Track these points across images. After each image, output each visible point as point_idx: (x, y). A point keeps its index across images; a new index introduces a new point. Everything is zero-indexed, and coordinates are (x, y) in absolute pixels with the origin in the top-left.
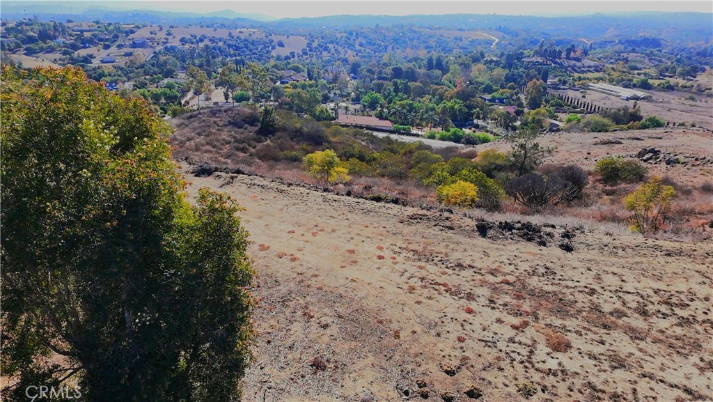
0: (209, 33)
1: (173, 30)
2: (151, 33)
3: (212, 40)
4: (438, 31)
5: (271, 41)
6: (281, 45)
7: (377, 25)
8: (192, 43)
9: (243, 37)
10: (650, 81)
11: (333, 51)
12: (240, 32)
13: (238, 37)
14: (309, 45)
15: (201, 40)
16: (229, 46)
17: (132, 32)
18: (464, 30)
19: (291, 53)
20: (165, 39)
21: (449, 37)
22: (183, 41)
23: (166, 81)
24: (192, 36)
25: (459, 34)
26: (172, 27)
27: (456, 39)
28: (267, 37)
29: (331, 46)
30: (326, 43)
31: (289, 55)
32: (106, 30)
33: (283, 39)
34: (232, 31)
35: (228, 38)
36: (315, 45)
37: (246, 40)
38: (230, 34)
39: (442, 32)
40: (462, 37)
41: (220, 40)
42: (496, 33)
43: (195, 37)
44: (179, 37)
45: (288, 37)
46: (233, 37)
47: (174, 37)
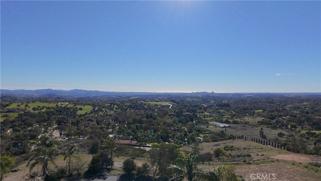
0: (47, 105)
1: (29, 105)
2: (18, 106)
3: (48, 108)
4: (148, 102)
5: (76, 108)
8: (38, 110)
9: (63, 106)
10: (229, 120)
11: (105, 111)
13: (61, 107)
14: (94, 109)
15: (43, 108)
16: (57, 111)
17: (8, 105)
18: (158, 102)
19: (86, 113)
20: (25, 108)
21: (152, 105)
22: (34, 109)
24: (38, 107)
26: (28, 103)
27: (155, 105)
28: (74, 106)
29: (103, 109)
30: (101, 108)
33: (82, 107)
35: (56, 107)
36: (96, 109)
37: (64, 108)
38: (57, 105)
39: (150, 102)
40: (157, 105)
41: (52, 108)
42: (170, 102)
43: (40, 107)
44: (32, 107)
45: (84, 106)
46: (58, 107)
47: (29, 107)
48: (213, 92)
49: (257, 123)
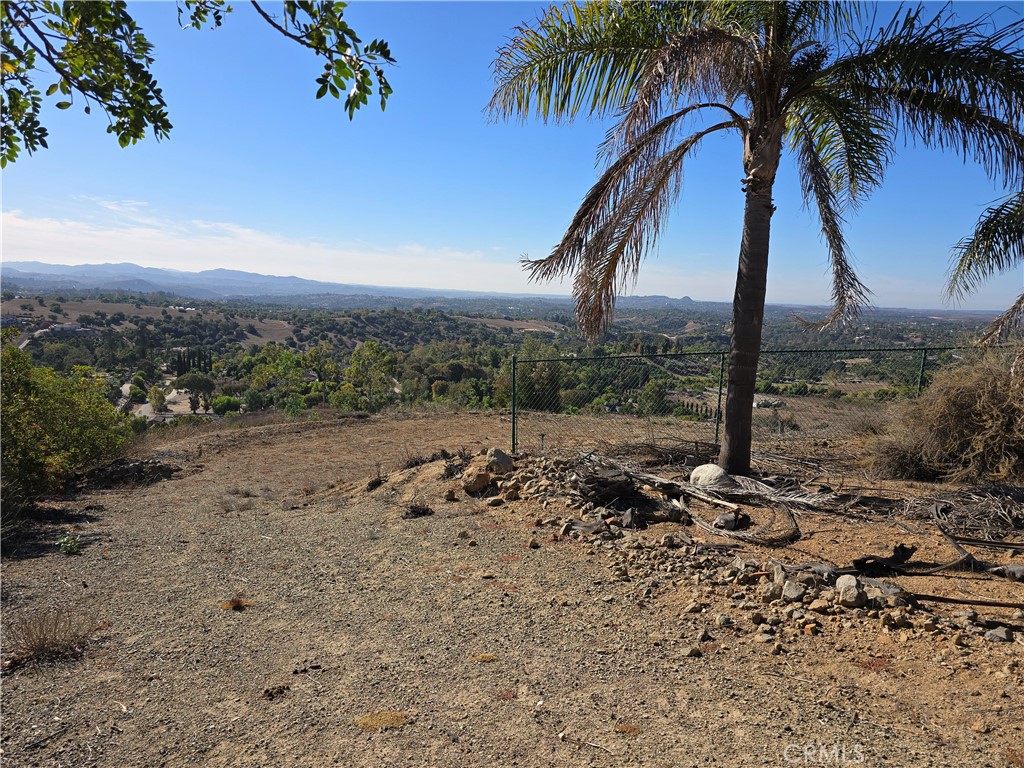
0: (128, 309)
1: (63, 306)
3: (136, 321)
4: (479, 319)
5: (236, 325)
6: (253, 331)
8: (101, 325)
9: (187, 318)
12: (180, 311)
14: (296, 332)
15: (115, 321)
16: (165, 331)
18: (512, 320)
19: (269, 344)
20: (50, 317)
21: (494, 328)
22: (85, 321)
24: (97, 314)
25: (508, 324)
26: (61, 299)
27: (505, 330)
28: (227, 319)
30: (323, 331)
33: (255, 322)
34: (166, 309)
35: (162, 319)
36: (306, 332)
37: (194, 323)
38: (164, 312)
39: (485, 320)
40: (511, 328)
41: (149, 321)
42: (553, 324)
43: (104, 316)
44: (75, 316)
45: (261, 320)
46: (170, 317)
47: (65, 315)
48: (687, 299)
49: (872, 396)
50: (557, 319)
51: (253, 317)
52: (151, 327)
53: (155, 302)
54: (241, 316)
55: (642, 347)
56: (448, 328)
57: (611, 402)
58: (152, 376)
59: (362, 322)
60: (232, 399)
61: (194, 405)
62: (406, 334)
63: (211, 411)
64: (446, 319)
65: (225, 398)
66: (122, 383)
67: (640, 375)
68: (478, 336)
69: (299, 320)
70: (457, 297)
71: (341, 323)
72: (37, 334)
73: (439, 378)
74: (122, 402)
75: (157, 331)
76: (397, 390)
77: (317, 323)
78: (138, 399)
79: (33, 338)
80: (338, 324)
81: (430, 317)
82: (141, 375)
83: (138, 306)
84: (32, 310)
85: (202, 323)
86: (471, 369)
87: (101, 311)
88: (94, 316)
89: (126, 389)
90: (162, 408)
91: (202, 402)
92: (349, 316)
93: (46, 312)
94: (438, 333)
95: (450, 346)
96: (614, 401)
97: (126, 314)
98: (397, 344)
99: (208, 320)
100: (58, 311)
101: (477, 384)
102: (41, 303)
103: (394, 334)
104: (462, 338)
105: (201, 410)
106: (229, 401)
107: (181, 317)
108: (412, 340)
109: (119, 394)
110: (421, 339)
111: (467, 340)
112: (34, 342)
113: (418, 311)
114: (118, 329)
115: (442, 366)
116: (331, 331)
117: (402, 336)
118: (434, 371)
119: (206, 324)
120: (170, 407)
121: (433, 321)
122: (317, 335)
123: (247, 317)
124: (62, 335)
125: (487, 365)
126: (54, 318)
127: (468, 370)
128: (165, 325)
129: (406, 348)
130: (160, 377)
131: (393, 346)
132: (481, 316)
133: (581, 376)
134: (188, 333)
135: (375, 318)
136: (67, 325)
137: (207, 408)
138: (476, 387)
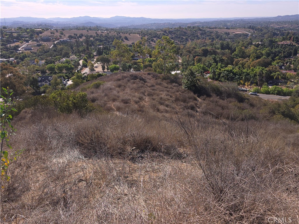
0: (84, 32)
1: (64, 32)
2: (51, 33)
3: (87, 37)
4: (215, 29)
6: (126, 39)
7: (180, 27)
8: (75, 38)
9: (104, 35)
12: (101, 32)
13: (101, 35)
16: (97, 40)
17: (41, 33)
18: (229, 29)
19: (132, 44)
20: (59, 36)
21: (221, 33)
22: (71, 37)
23: (64, 59)
24: (74, 34)
25: (228, 31)
26: (63, 30)
27: (226, 33)
28: (118, 34)
30: (152, 38)
31: (131, 44)
32: (26, 32)
33: (127, 35)
34: (97, 32)
37: (106, 36)
38: (96, 33)
39: (217, 30)
40: (229, 33)
41: (91, 36)
42: (248, 30)
43: (77, 35)
44: (67, 35)
45: (129, 34)
46: (98, 35)
47: (65, 35)
50: (250, 27)
51: (127, 33)
52: (92, 39)
53: (94, 29)
54: (122, 33)
55: (294, 38)
56: (202, 34)
57: (279, 65)
58: (91, 57)
59: (167, 33)
60: (116, 66)
61: (103, 68)
62: (184, 37)
63: (109, 71)
64: (201, 30)
65: (114, 65)
66: (80, 60)
67: (293, 51)
68: (214, 37)
69: (143, 34)
70: (205, 21)
71: (159, 34)
72: (55, 42)
73: (198, 55)
74: (80, 67)
75: (94, 40)
76: (180, 61)
77: (150, 34)
78: (85, 66)
79: (54, 44)
80: (158, 35)
81: (194, 30)
82: (87, 57)
83: (88, 31)
84: (54, 34)
85: (109, 37)
86: (212, 51)
87: (76, 33)
88: (73, 35)
89: (81, 62)
90: (92, 70)
91: (106, 67)
92: (162, 31)
93: (58, 34)
94: (197, 36)
95: (202, 42)
96: (281, 64)
97: (84, 34)
98: (181, 42)
99: (111, 35)
100: (62, 34)
101: (215, 57)
102: (57, 31)
103: (179, 38)
104: (207, 38)
105: (106, 70)
106: (115, 66)
107: (102, 35)
108: (187, 40)
109: (79, 64)
110: (190, 39)
111: (210, 38)
112: (55, 45)
113: (189, 27)
114: (81, 40)
115: (199, 50)
116: (155, 38)
117: (182, 38)
118: (196, 52)
119: (110, 37)
120: (95, 69)
121: (195, 31)
122: (150, 39)
123: (125, 33)
124: (64, 42)
125: (218, 49)
126: (61, 36)
127: (210, 51)
128: (96, 38)
129: (184, 43)
130: (93, 57)
131: (179, 43)
132: (215, 28)
133: (264, 52)
134: (104, 41)
135: (172, 31)
136: (65, 39)
137: (108, 69)
138: (215, 59)
